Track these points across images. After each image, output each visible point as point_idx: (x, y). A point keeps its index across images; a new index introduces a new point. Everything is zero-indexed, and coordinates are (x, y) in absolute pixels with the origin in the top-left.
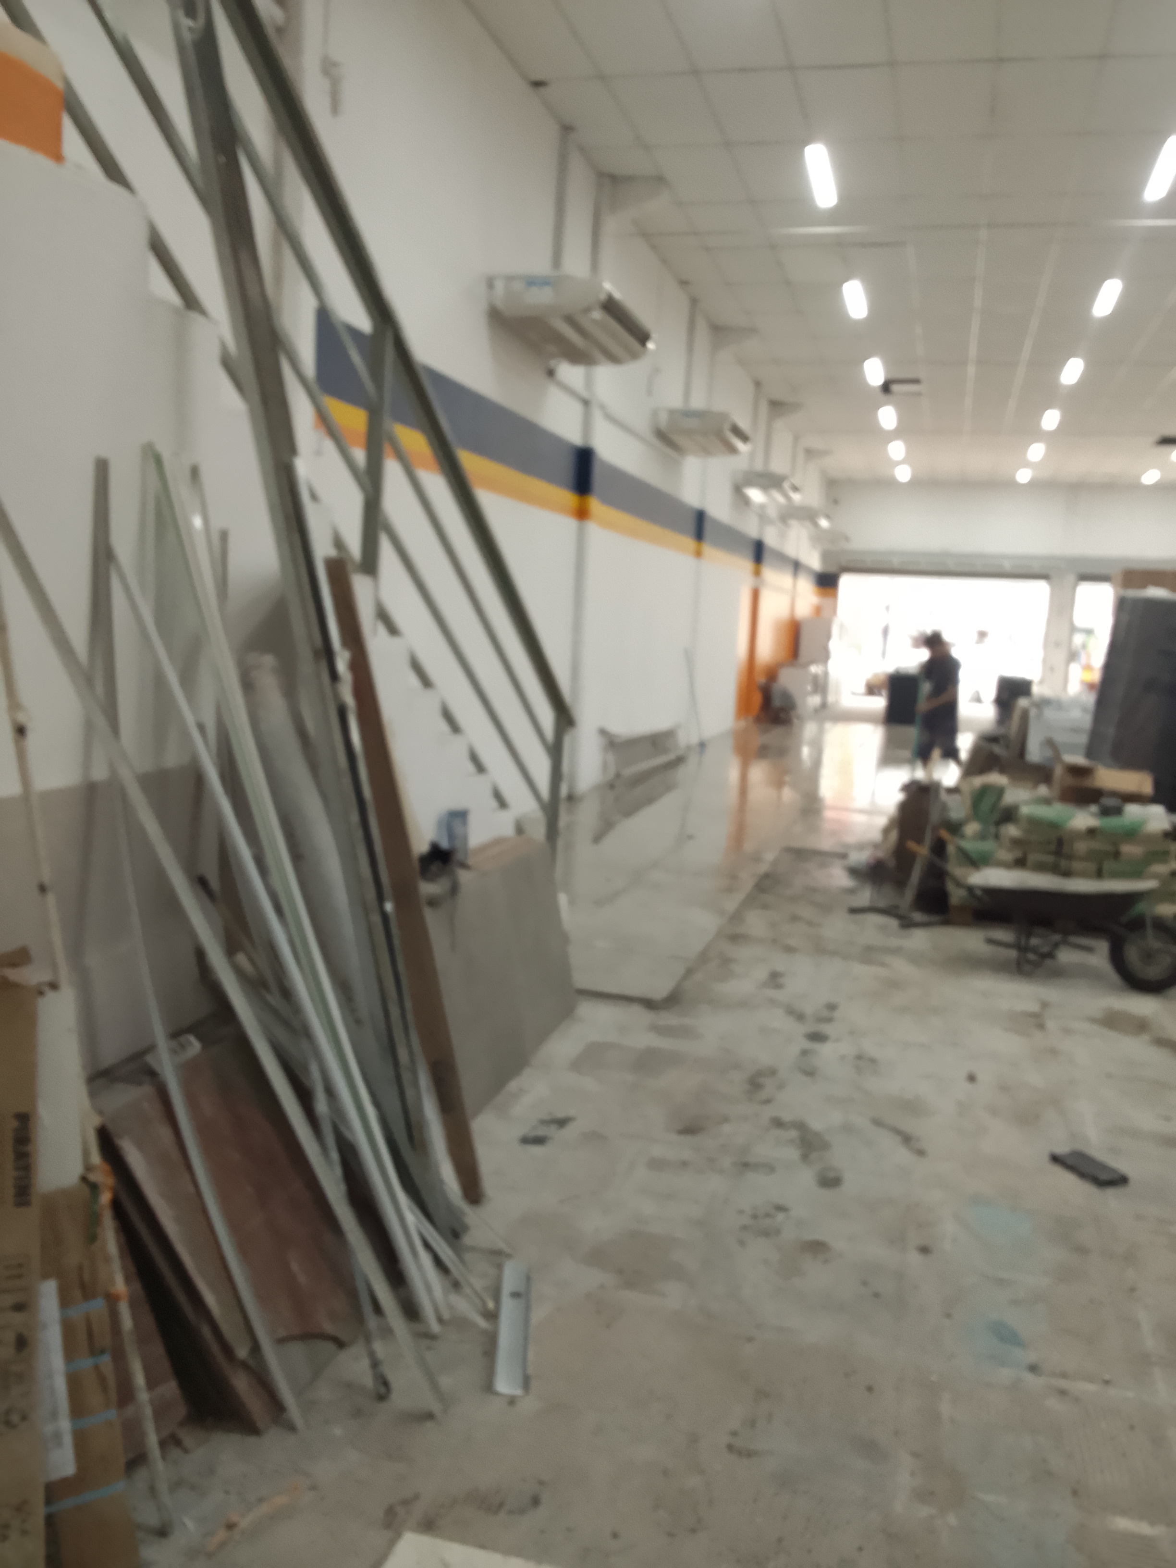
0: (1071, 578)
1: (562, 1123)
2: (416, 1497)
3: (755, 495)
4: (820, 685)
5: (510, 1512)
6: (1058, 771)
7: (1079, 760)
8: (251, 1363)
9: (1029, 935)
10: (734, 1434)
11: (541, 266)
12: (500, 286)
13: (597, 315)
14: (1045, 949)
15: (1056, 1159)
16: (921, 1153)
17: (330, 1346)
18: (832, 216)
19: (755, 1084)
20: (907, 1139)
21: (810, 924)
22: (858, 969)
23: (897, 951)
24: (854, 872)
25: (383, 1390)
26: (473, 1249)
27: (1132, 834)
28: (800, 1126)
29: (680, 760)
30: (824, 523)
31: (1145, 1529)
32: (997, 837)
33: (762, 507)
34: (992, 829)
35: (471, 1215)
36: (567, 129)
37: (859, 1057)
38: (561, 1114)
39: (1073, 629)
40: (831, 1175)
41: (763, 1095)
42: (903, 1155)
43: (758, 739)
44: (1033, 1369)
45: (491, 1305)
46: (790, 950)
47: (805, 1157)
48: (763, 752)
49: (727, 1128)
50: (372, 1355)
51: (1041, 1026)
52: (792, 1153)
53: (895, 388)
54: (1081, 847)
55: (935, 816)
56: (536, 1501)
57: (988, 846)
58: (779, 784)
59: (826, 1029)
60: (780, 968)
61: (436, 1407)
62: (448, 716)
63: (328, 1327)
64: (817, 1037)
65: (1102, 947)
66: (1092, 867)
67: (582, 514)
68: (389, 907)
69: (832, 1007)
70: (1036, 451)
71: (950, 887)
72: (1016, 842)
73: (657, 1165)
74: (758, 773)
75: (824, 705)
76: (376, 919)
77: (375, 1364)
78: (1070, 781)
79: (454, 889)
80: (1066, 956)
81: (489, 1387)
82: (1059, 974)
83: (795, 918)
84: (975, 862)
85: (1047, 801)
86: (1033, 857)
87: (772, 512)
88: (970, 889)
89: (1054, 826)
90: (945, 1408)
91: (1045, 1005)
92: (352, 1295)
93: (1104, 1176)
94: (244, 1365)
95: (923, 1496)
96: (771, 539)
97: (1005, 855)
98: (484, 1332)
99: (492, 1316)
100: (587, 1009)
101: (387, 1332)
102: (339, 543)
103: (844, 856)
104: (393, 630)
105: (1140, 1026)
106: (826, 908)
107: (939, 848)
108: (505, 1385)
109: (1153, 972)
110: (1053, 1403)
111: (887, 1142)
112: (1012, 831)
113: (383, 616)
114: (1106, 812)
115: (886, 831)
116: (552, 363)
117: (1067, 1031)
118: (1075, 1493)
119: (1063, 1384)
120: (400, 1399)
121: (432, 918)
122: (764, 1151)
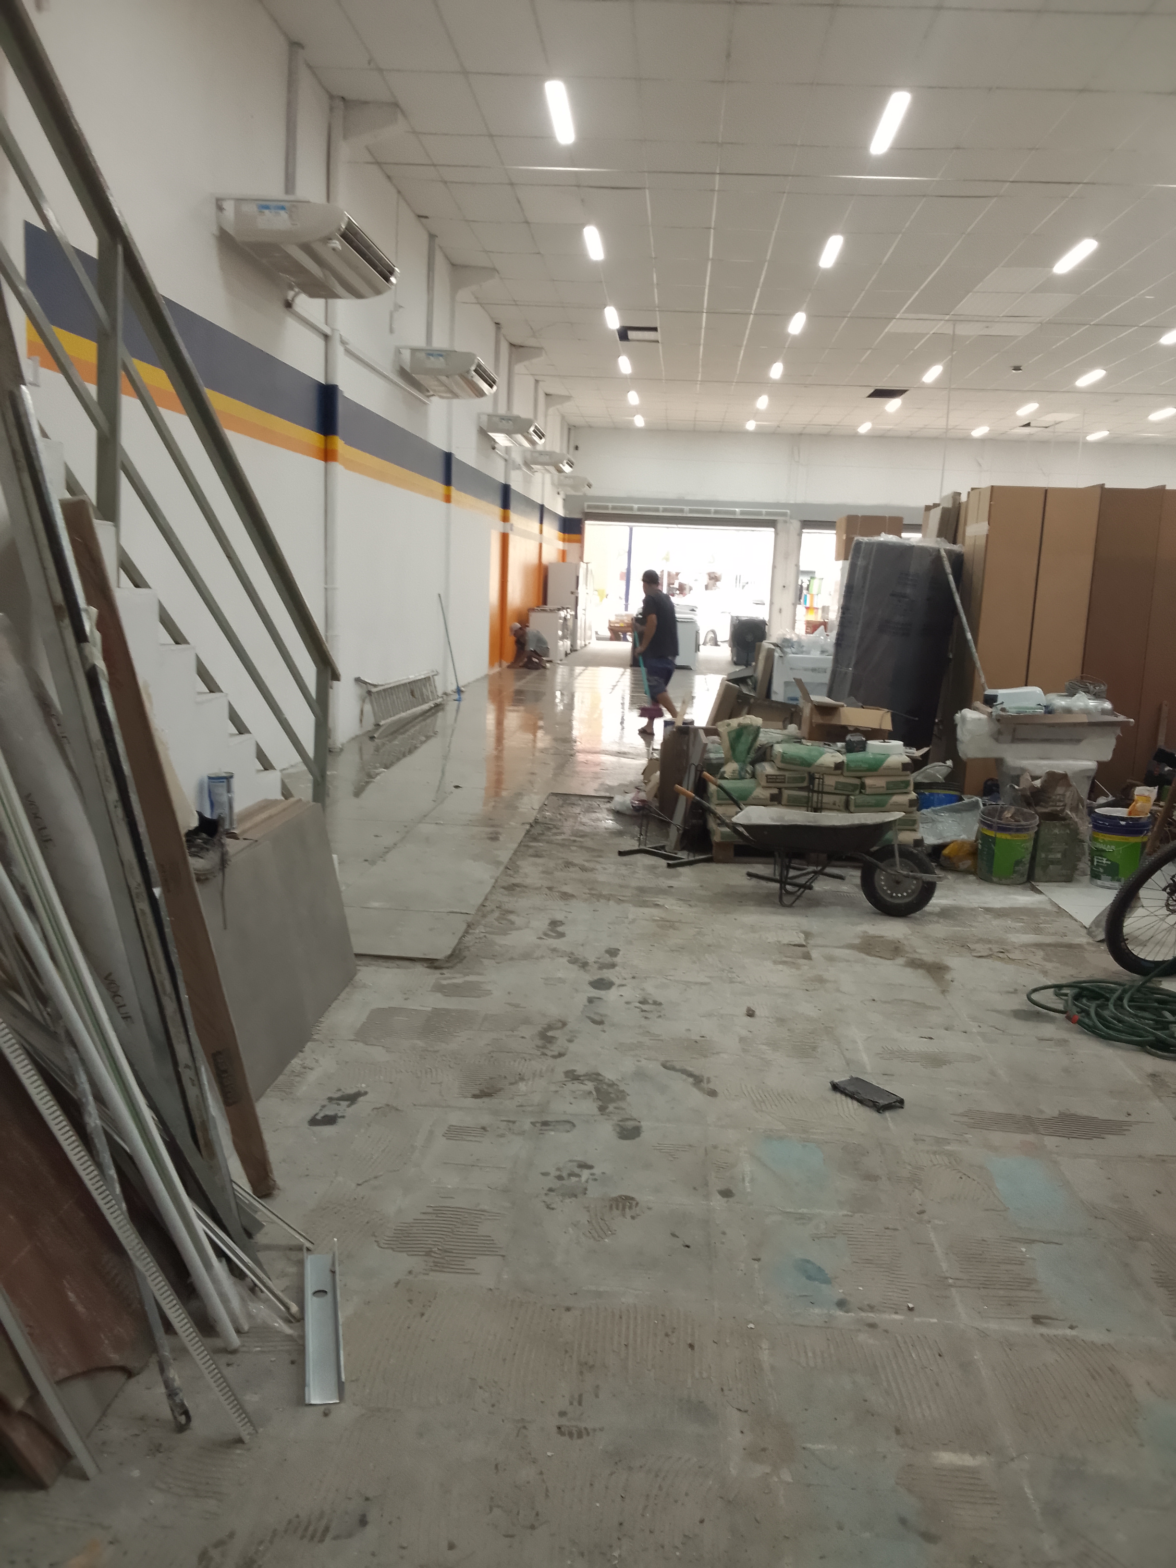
0: (796, 524)
1: (352, 1099)
2: (232, 1535)
3: (501, 439)
4: (570, 630)
5: (336, 1538)
6: (807, 710)
7: (822, 699)
8: (30, 1411)
9: (788, 867)
10: (562, 1414)
11: (274, 190)
12: (229, 207)
13: (337, 244)
14: (802, 881)
15: (835, 1087)
16: (713, 1093)
17: (120, 1377)
18: (571, 156)
19: (546, 1038)
20: (698, 1080)
21: (584, 869)
22: (634, 912)
23: (668, 891)
24: (618, 814)
25: (183, 1419)
26: (268, 1247)
27: (875, 768)
28: (595, 1077)
29: (438, 707)
30: (567, 469)
31: (967, 1460)
32: (753, 776)
33: (507, 449)
34: (749, 768)
35: (262, 1210)
36: (295, 45)
37: (644, 1002)
38: (351, 1091)
39: (799, 573)
40: (630, 1124)
41: (555, 1049)
42: (696, 1097)
43: (512, 685)
44: (842, 1304)
45: (294, 1308)
46: (566, 896)
47: (602, 1109)
48: (519, 697)
49: (522, 1087)
50: (167, 1384)
51: (807, 956)
52: (590, 1106)
53: (632, 334)
54: (830, 781)
55: (695, 759)
56: (363, 1522)
57: (746, 783)
58: (533, 729)
59: (607, 974)
60: (559, 916)
61: (245, 1432)
62: (203, 673)
63: (115, 1358)
64: (602, 984)
65: (854, 876)
66: (840, 800)
67: (328, 455)
68: (157, 891)
69: (613, 952)
70: (763, 402)
71: (712, 824)
72: (770, 779)
73: (455, 1133)
74: (513, 718)
75: (573, 649)
76: (144, 906)
77: (172, 1393)
78: (818, 719)
79: (224, 862)
80: (822, 886)
81: (300, 1401)
82: (816, 903)
83: (568, 864)
84: (738, 801)
85: (798, 740)
86: (786, 793)
87: (517, 457)
88: (734, 827)
89: (805, 763)
90: (765, 1356)
91: (808, 935)
92: (141, 1317)
93: (882, 1102)
94: (22, 1414)
95: (755, 1453)
96: (516, 486)
97: (761, 793)
98: (289, 1338)
99: (297, 1320)
100: (367, 974)
101: (182, 1352)
102: (72, 485)
103: (610, 799)
104: (138, 582)
105: (894, 950)
106: (597, 853)
107: (701, 787)
108: (316, 1396)
109: (901, 897)
110: (863, 1337)
111: (680, 1085)
112: (768, 769)
113: (127, 566)
114: (850, 748)
115: (647, 772)
116: (290, 294)
117: (831, 959)
118: (898, 1431)
119: (871, 1316)
120: (200, 1428)
121: (204, 895)
122: (561, 1107)
